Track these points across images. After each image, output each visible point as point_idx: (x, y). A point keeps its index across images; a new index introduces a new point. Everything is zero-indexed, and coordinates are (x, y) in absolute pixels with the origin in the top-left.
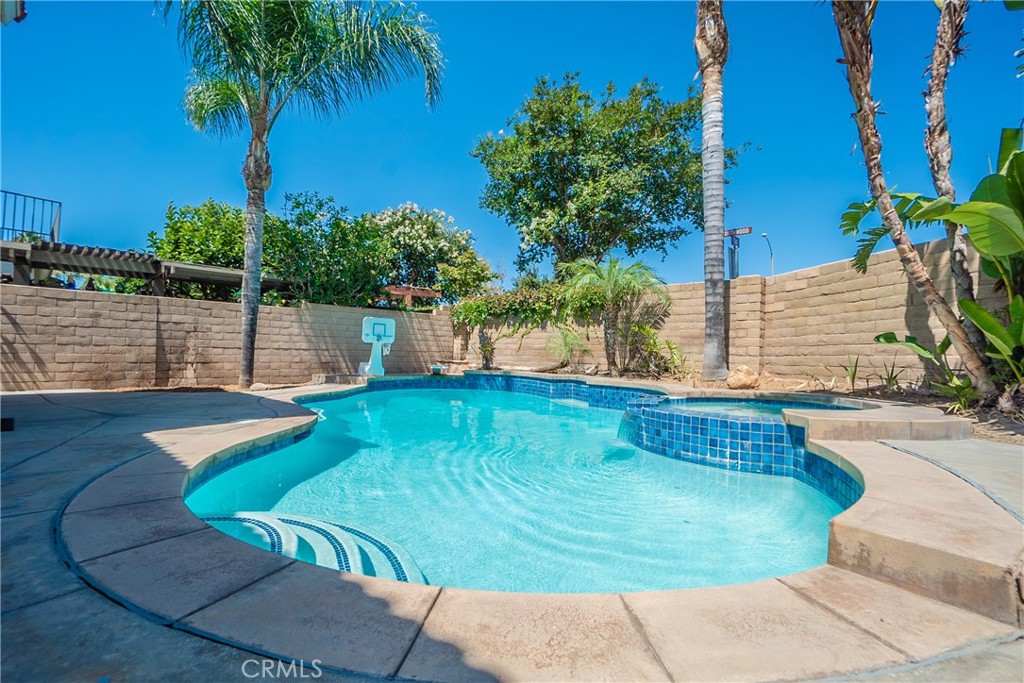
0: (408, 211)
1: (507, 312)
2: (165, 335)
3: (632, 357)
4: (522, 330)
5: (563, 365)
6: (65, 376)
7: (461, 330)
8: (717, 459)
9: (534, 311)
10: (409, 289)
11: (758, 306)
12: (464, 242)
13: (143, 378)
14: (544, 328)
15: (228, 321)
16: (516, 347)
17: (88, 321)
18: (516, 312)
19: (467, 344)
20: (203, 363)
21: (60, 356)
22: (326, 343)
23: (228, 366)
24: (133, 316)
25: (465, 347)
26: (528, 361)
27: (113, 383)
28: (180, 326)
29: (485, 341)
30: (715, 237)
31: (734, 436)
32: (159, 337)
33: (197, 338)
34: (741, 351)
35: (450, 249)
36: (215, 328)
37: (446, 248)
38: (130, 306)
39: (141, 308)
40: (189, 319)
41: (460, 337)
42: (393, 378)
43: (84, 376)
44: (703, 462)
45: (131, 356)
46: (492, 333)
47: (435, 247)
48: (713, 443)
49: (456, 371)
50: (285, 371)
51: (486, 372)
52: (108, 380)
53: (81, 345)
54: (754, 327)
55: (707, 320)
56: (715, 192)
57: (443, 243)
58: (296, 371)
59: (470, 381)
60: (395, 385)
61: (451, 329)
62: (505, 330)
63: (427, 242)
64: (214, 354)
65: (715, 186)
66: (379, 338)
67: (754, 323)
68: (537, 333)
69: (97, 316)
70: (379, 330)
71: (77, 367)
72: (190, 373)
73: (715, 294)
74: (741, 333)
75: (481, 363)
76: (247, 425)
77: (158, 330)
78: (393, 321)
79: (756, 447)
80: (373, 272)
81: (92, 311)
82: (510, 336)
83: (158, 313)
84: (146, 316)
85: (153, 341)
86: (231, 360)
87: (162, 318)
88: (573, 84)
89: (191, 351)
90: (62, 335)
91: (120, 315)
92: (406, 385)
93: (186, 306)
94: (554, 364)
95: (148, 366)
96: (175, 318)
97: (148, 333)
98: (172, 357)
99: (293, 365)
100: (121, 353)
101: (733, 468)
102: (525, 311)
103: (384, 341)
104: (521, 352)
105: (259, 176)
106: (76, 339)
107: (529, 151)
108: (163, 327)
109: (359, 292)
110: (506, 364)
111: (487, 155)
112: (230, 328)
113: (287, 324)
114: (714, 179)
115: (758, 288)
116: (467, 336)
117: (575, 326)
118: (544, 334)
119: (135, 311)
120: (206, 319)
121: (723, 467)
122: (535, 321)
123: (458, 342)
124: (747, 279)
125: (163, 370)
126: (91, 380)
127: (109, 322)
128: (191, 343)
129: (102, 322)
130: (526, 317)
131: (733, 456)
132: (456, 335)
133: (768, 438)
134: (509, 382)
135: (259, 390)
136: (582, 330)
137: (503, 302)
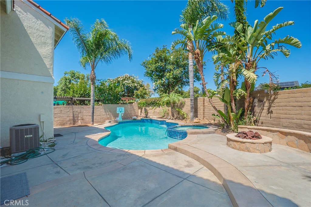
0: (126, 76)
1: (151, 103)
2: (74, 114)
3: (178, 115)
4: (155, 108)
5: (163, 117)
6: (56, 124)
7: (140, 108)
8: (177, 138)
9: (157, 103)
10: (127, 98)
11: (202, 104)
12: (141, 83)
13: (70, 123)
14: (159, 107)
15: (87, 110)
16: (153, 112)
17: (60, 112)
18: (153, 103)
19: (142, 111)
20: (82, 119)
21: (55, 120)
22: (108, 113)
23: (87, 120)
24: (68, 110)
25: (141, 112)
26: (156, 115)
27: (65, 125)
28: (77, 112)
29: (146, 110)
30: (191, 90)
31: (179, 134)
32: (73, 115)
33: (81, 114)
34: (199, 114)
35: (138, 86)
36: (84, 112)
37: (136, 86)
38: (68, 108)
39: (70, 108)
40: (79, 110)
41: (140, 109)
42: (124, 121)
43: (60, 124)
44: (175, 138)
45: (68, 119)
46: (148, 108)
47: (134, 85)
48: (177, 135)
49: (139, 118)
50: (99, 120)
51: (146, 118)
52: (64, 124)
53: (59, 117)
54: (202, 109)
55: (191, 108)
56: (191, 80)
57: (136, 85)
58: (102, 120)
59: (142, 121)
60: (125, 122)
61: (138, 107)
62: (150, 108)
63: (132, 84)
64: (84, 117)
65: (191, 79)
66: (121, 112)
67: (202, 108)
68: (158, 108)
69: (61, 111)
70: (121, 110)
71: (58, 122)
72: (80, 122)
73: (192, 102)
74: (199, 110)
75: (145, 116)
76: (99, 134)
77: (73, 113)
78: (124, 108)
79: (182, 136)
80: (119, 96)
81: (60, 110)
82: (152, 109)
83: (73, 109)
84: (71, 110)
85: (72, 115)
86: (88, 119)
87: (74, 110)
88: (165, 48)
89: (80, 117)
90: (55, 115)
91: (66, 110)
92: (127, 122)
93: (78, 107)
94: (162, 116)
95: (71, 121)
96: (76, 110)
97: (71, 114)
98: (76, 119)
99: (101, 119)
100: (66, 118)
101: (179, 139)
102: (155, 103)
103: (122, 112)
104: (154, 113)
105: (93, 79)
106: (58, 116)
107: (154, 65)
108: (74, 112)
109: (115, 100)
110: (151, 116)
111: (145, 65)
112: (87, 111)
113: (99, 109)
114: (191, 77)
115: (202, 100)
116: (142, 109)
117: (166, 107)
118: (159, 109)
119: (68, 109)
120: (83, 110)
121: (178, 139)
122: (158, 106)
123: (140, 110)
124: (200, 98)
125: (74, 122)
126: (61, 125)
127: (63, 112)
128: (79, 115)
129: (62, 112)
130: (155, 105)
131: (179, 137)
132: (139, 109)
133: (184, 134)
134: (151, 121)
135: (96, 125)
136: (168, 108)
137: (150, 101)
